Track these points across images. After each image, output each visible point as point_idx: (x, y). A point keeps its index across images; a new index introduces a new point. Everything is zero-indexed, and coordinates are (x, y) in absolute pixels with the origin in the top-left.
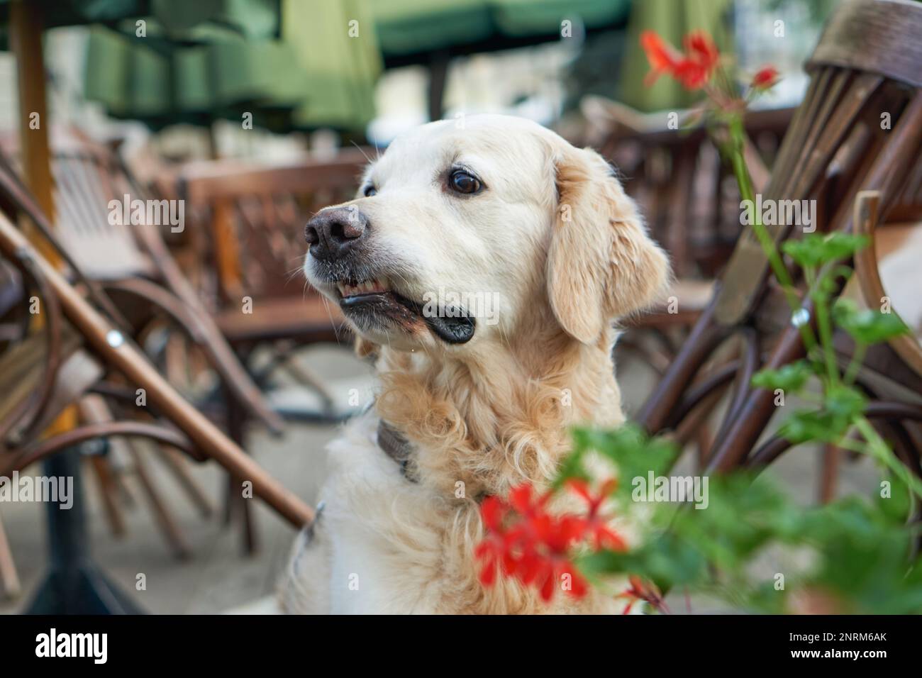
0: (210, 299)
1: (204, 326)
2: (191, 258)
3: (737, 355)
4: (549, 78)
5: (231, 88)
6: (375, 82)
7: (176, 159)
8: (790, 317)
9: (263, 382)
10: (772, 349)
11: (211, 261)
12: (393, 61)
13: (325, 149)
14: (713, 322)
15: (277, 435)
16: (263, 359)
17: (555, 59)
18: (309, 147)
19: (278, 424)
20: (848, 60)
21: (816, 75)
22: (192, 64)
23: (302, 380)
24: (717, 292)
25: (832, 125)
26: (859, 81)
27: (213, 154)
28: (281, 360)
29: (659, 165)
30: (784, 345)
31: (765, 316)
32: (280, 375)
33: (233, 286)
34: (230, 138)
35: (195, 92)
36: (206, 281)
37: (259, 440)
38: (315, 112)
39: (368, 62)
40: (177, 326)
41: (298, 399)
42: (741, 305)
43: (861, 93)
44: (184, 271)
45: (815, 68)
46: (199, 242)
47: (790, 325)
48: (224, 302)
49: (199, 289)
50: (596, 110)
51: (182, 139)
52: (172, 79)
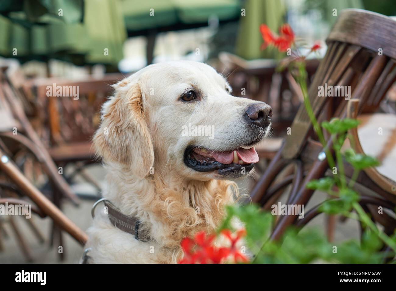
0: (47, 142)
1: (44, 154)
2: (38, 122)
3: (292, 172)
4: (202, 43)
5: (57, 44)
6: (123, 42)
7: (30, 77)
8: (318, 155)
9: (70, 181)
10: (309, 170)
11: (47, 124)
12: (132, 34)
13: (99, 74)
14: (281, 157)
15: (77, 206)
16: (70, 170)
17: (205, 34)
18: (91, 73)
19: (77, 201)
20: (345, 39)
21: (331, 45)
22: (39, 33)
23: (88, 180)
24: (283, 143)
25: (337, 68)
26: (350, 48)
27: (49, 75)
28: (79, 171)
29: (254, 84)
30: (315, 169)
31: (305, 155)
32: (78, 178)
33: (57, 136)
34: (56, 67)
35: (40, 46)
36: (45, 133)
37: (68, 207)
38: (95, 56)
39: (120, 33)
40: (31, 153)
41: (86, 189)
42: (295, 150)
43: (351, 54)
44: (35, 128)
45: (329, 42)
46: (42, 115)
47: (317, 159)
48: (52, 143)
49: (41, 137)
50: (225, 58)
51: (33, 67)
52: (30, 40)
